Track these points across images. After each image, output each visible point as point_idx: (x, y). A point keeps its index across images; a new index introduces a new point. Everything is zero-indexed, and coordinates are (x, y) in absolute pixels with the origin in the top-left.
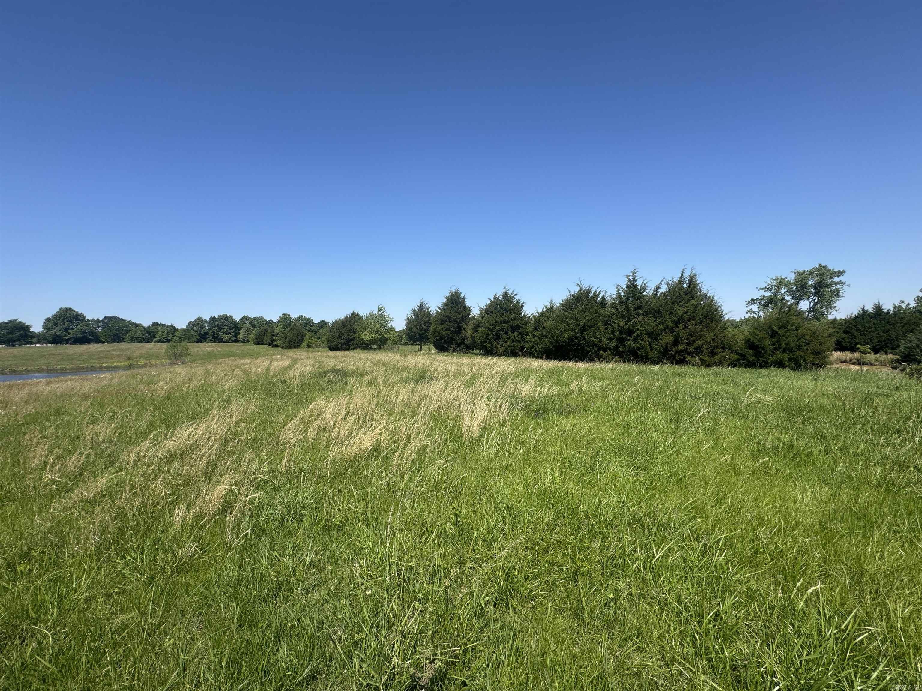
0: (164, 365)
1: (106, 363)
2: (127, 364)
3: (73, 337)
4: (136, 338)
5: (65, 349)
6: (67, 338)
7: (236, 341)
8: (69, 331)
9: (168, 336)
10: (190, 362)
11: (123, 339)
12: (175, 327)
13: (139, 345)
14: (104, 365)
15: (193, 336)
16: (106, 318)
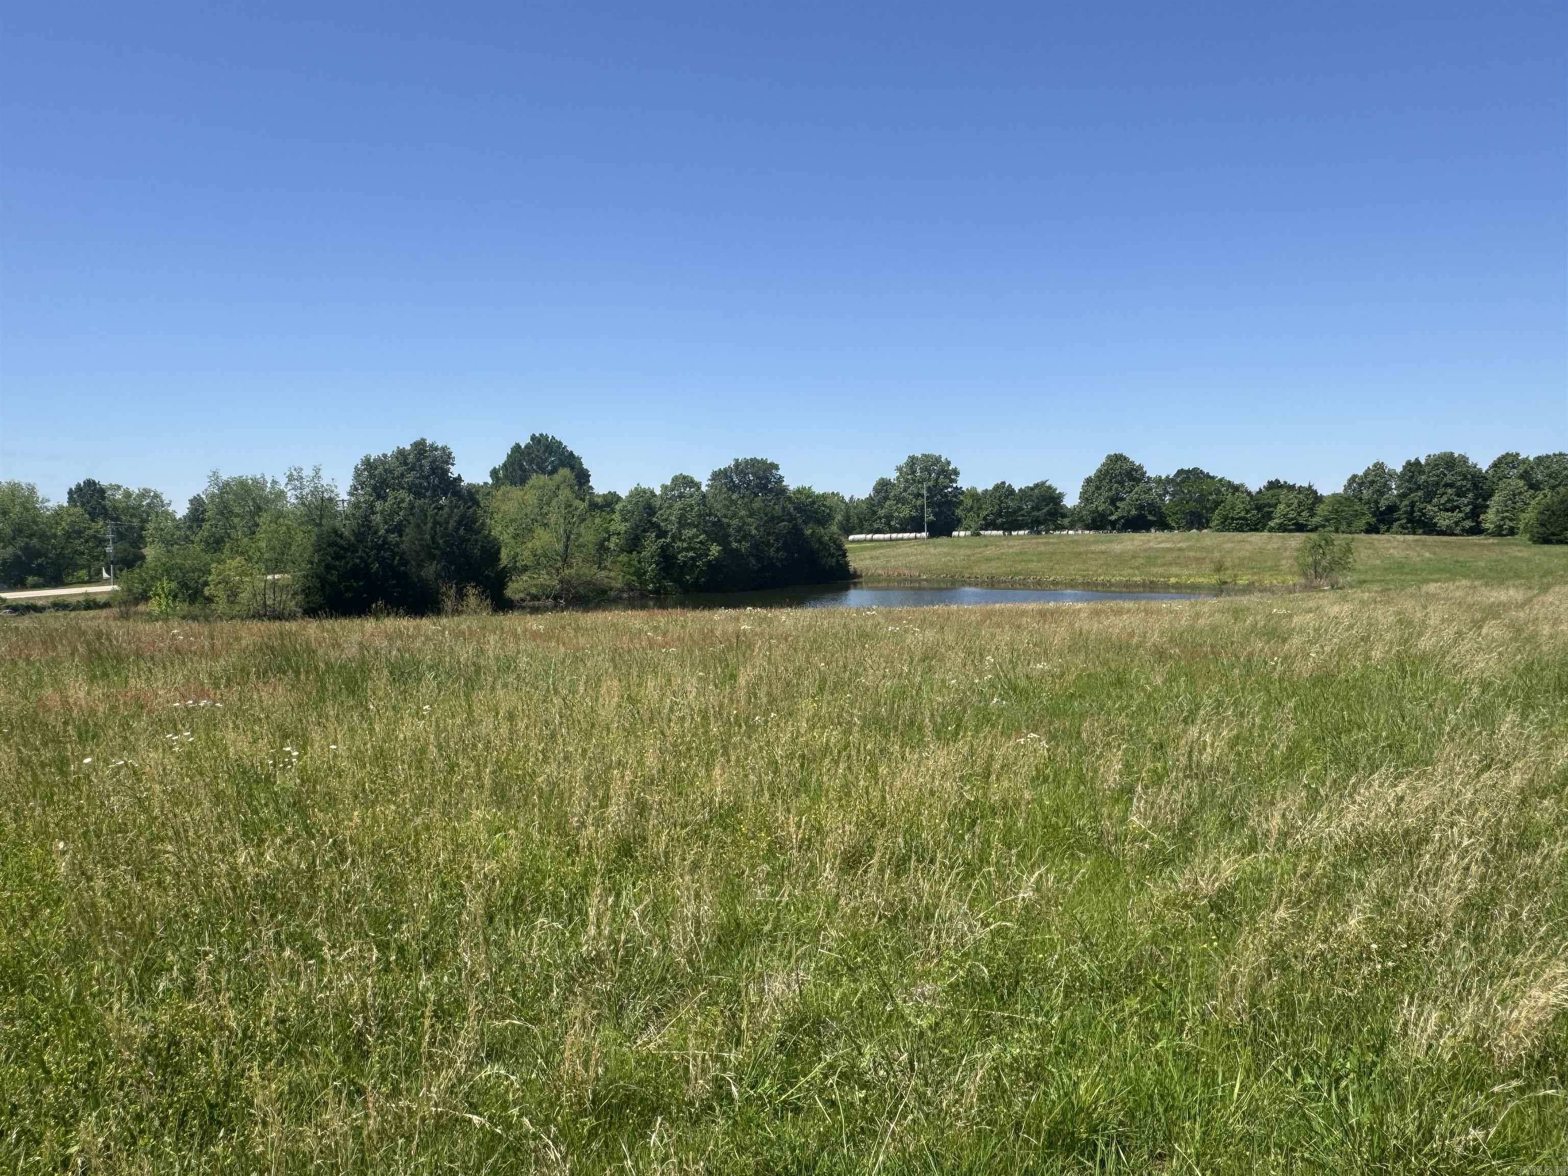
0: (1291, 591)
1: (1176, 576)
2: (1214, 581)
3: (1123, 517)
4: (1233, 519)
5: (1111, 541)
6: (1113, 518)
7: (1477, 530)
8: (1118, 504)
9: (1299, 514)
10: (1352, 587)
11: (1208, 521)
12: (1316, 492)
13: (1239, 536)
14: (1173, 580)
15: (1357, 515)
16: (1180, 472)
